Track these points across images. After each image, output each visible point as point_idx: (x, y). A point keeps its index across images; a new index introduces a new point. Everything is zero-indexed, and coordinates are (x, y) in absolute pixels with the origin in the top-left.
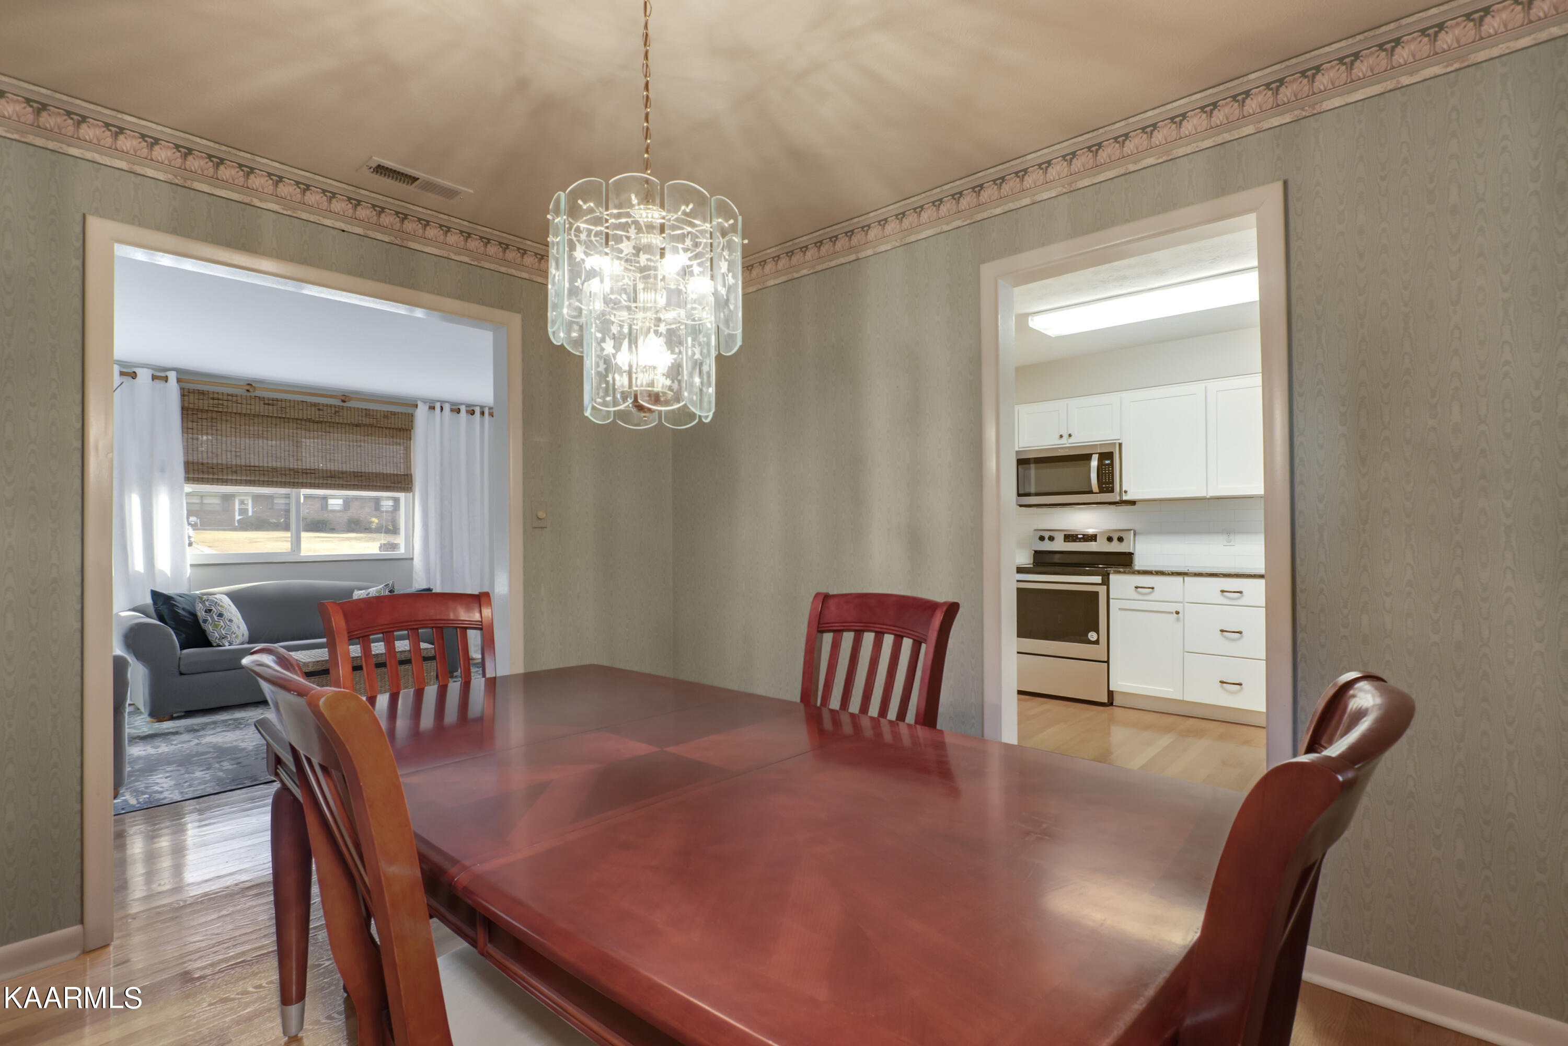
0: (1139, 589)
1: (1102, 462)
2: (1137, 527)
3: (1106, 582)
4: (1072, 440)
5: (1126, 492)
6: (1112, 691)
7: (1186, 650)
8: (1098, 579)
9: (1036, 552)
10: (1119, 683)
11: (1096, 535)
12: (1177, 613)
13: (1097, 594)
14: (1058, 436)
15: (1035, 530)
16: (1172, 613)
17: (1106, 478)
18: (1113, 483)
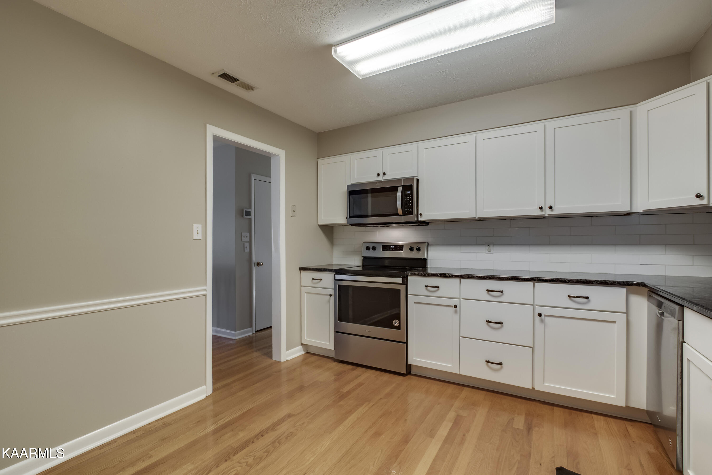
0: (428, 288)
1: (405, 192)
2: (429, 240)
3: (405, 282)
4: (386, 178)
5: (421, 214)
6: (410, 365)
7: (461, 335)
8: (400, 280)
9: (365, 257)
10: (414, 359)
11: (403, 246)
12: (456, 307)
13: (399, 291)
14: (377, 175)
15: (364, 242)
16: (451, 306)
17: (407, 204)
18: (412, 208)
